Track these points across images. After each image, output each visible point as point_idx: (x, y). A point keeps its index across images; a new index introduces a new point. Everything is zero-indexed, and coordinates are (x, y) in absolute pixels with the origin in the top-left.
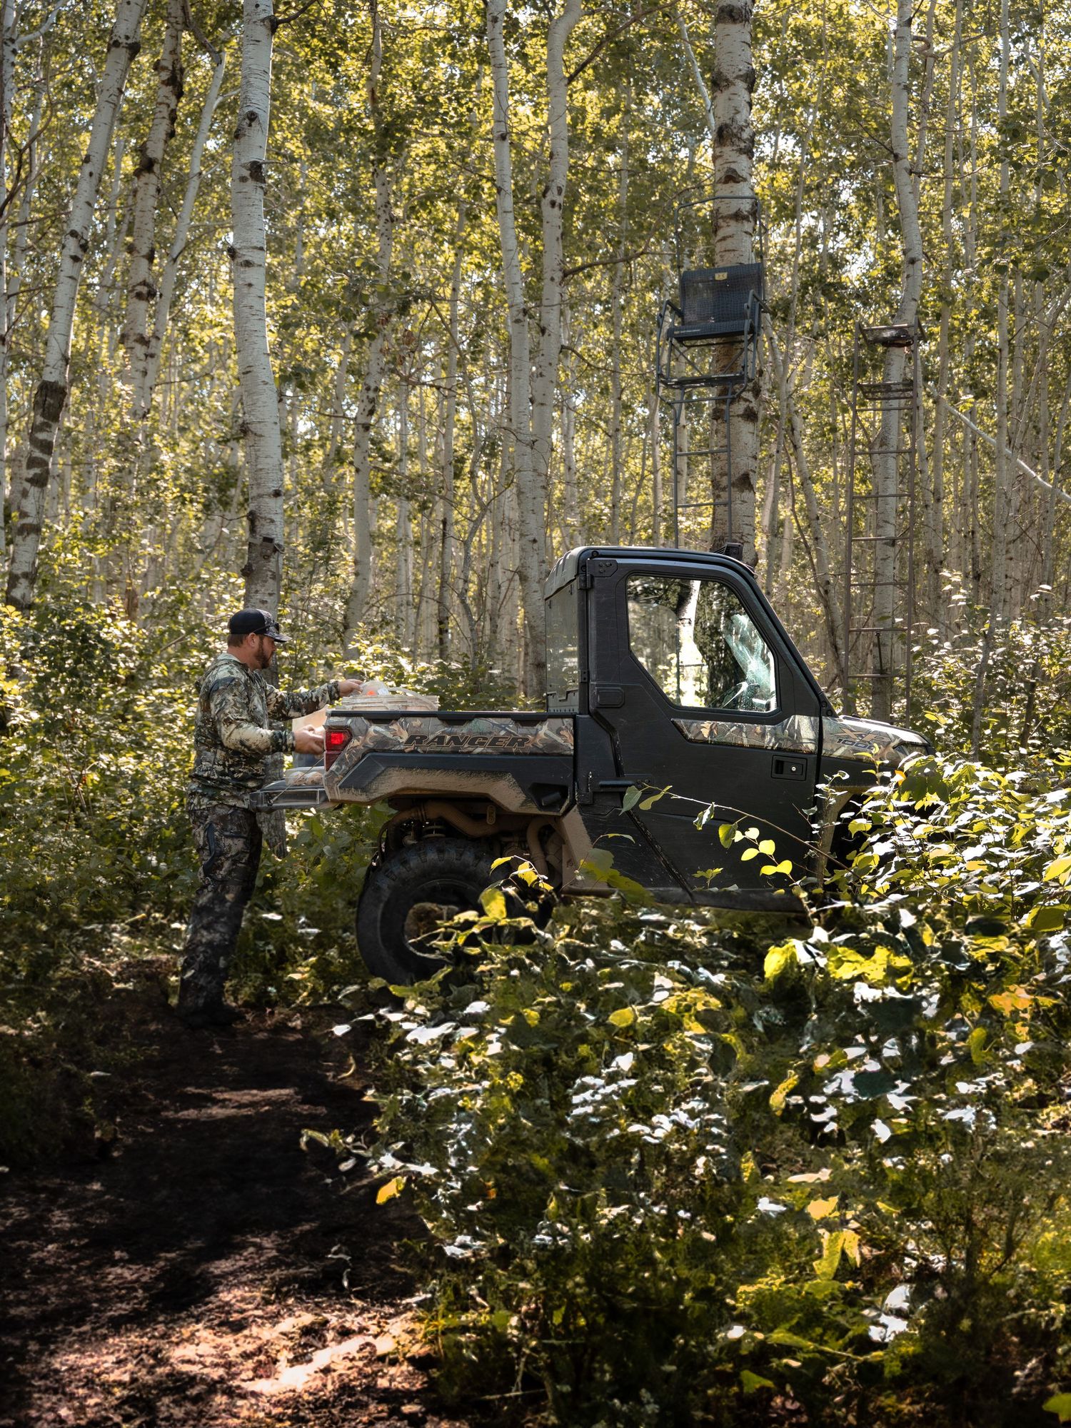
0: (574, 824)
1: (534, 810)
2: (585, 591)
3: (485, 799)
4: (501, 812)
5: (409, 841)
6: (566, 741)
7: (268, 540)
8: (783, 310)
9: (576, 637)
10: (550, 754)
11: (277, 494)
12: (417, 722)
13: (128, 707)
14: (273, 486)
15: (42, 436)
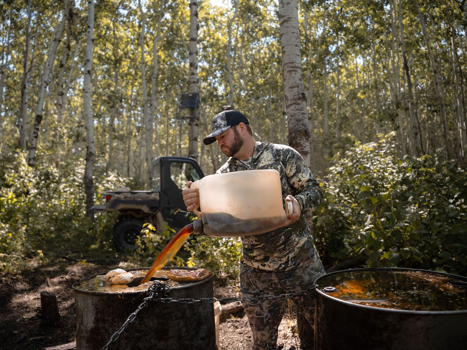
0: (159, 215)
1: (151, 212)
2: (161, 166)
3: (140, 210)
4: (144, 213)
5: (124, 219)
6: (158, 197)
7: (91, 153)
8: (204, 100)
9: (159, 175)
10: (154, 200)
11: (93, 142)
12: (126, 194)
13: (57, 188)
14: (92, 141)
15: (37, 127)
